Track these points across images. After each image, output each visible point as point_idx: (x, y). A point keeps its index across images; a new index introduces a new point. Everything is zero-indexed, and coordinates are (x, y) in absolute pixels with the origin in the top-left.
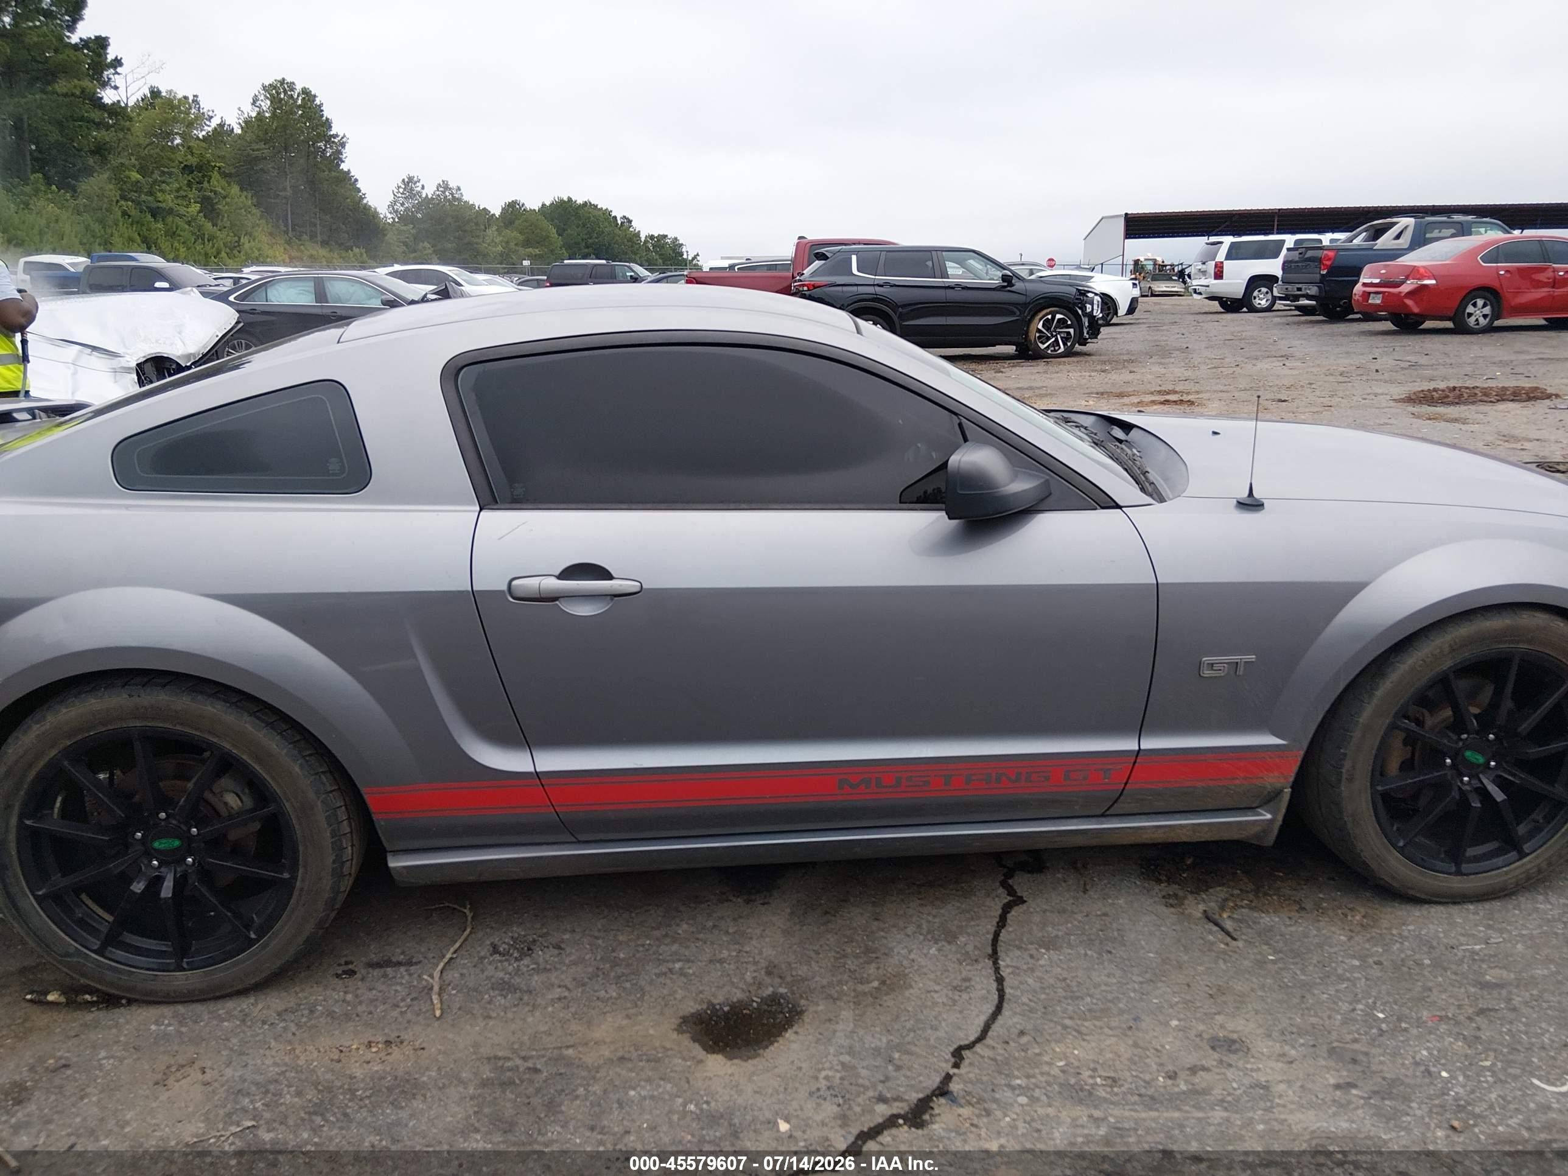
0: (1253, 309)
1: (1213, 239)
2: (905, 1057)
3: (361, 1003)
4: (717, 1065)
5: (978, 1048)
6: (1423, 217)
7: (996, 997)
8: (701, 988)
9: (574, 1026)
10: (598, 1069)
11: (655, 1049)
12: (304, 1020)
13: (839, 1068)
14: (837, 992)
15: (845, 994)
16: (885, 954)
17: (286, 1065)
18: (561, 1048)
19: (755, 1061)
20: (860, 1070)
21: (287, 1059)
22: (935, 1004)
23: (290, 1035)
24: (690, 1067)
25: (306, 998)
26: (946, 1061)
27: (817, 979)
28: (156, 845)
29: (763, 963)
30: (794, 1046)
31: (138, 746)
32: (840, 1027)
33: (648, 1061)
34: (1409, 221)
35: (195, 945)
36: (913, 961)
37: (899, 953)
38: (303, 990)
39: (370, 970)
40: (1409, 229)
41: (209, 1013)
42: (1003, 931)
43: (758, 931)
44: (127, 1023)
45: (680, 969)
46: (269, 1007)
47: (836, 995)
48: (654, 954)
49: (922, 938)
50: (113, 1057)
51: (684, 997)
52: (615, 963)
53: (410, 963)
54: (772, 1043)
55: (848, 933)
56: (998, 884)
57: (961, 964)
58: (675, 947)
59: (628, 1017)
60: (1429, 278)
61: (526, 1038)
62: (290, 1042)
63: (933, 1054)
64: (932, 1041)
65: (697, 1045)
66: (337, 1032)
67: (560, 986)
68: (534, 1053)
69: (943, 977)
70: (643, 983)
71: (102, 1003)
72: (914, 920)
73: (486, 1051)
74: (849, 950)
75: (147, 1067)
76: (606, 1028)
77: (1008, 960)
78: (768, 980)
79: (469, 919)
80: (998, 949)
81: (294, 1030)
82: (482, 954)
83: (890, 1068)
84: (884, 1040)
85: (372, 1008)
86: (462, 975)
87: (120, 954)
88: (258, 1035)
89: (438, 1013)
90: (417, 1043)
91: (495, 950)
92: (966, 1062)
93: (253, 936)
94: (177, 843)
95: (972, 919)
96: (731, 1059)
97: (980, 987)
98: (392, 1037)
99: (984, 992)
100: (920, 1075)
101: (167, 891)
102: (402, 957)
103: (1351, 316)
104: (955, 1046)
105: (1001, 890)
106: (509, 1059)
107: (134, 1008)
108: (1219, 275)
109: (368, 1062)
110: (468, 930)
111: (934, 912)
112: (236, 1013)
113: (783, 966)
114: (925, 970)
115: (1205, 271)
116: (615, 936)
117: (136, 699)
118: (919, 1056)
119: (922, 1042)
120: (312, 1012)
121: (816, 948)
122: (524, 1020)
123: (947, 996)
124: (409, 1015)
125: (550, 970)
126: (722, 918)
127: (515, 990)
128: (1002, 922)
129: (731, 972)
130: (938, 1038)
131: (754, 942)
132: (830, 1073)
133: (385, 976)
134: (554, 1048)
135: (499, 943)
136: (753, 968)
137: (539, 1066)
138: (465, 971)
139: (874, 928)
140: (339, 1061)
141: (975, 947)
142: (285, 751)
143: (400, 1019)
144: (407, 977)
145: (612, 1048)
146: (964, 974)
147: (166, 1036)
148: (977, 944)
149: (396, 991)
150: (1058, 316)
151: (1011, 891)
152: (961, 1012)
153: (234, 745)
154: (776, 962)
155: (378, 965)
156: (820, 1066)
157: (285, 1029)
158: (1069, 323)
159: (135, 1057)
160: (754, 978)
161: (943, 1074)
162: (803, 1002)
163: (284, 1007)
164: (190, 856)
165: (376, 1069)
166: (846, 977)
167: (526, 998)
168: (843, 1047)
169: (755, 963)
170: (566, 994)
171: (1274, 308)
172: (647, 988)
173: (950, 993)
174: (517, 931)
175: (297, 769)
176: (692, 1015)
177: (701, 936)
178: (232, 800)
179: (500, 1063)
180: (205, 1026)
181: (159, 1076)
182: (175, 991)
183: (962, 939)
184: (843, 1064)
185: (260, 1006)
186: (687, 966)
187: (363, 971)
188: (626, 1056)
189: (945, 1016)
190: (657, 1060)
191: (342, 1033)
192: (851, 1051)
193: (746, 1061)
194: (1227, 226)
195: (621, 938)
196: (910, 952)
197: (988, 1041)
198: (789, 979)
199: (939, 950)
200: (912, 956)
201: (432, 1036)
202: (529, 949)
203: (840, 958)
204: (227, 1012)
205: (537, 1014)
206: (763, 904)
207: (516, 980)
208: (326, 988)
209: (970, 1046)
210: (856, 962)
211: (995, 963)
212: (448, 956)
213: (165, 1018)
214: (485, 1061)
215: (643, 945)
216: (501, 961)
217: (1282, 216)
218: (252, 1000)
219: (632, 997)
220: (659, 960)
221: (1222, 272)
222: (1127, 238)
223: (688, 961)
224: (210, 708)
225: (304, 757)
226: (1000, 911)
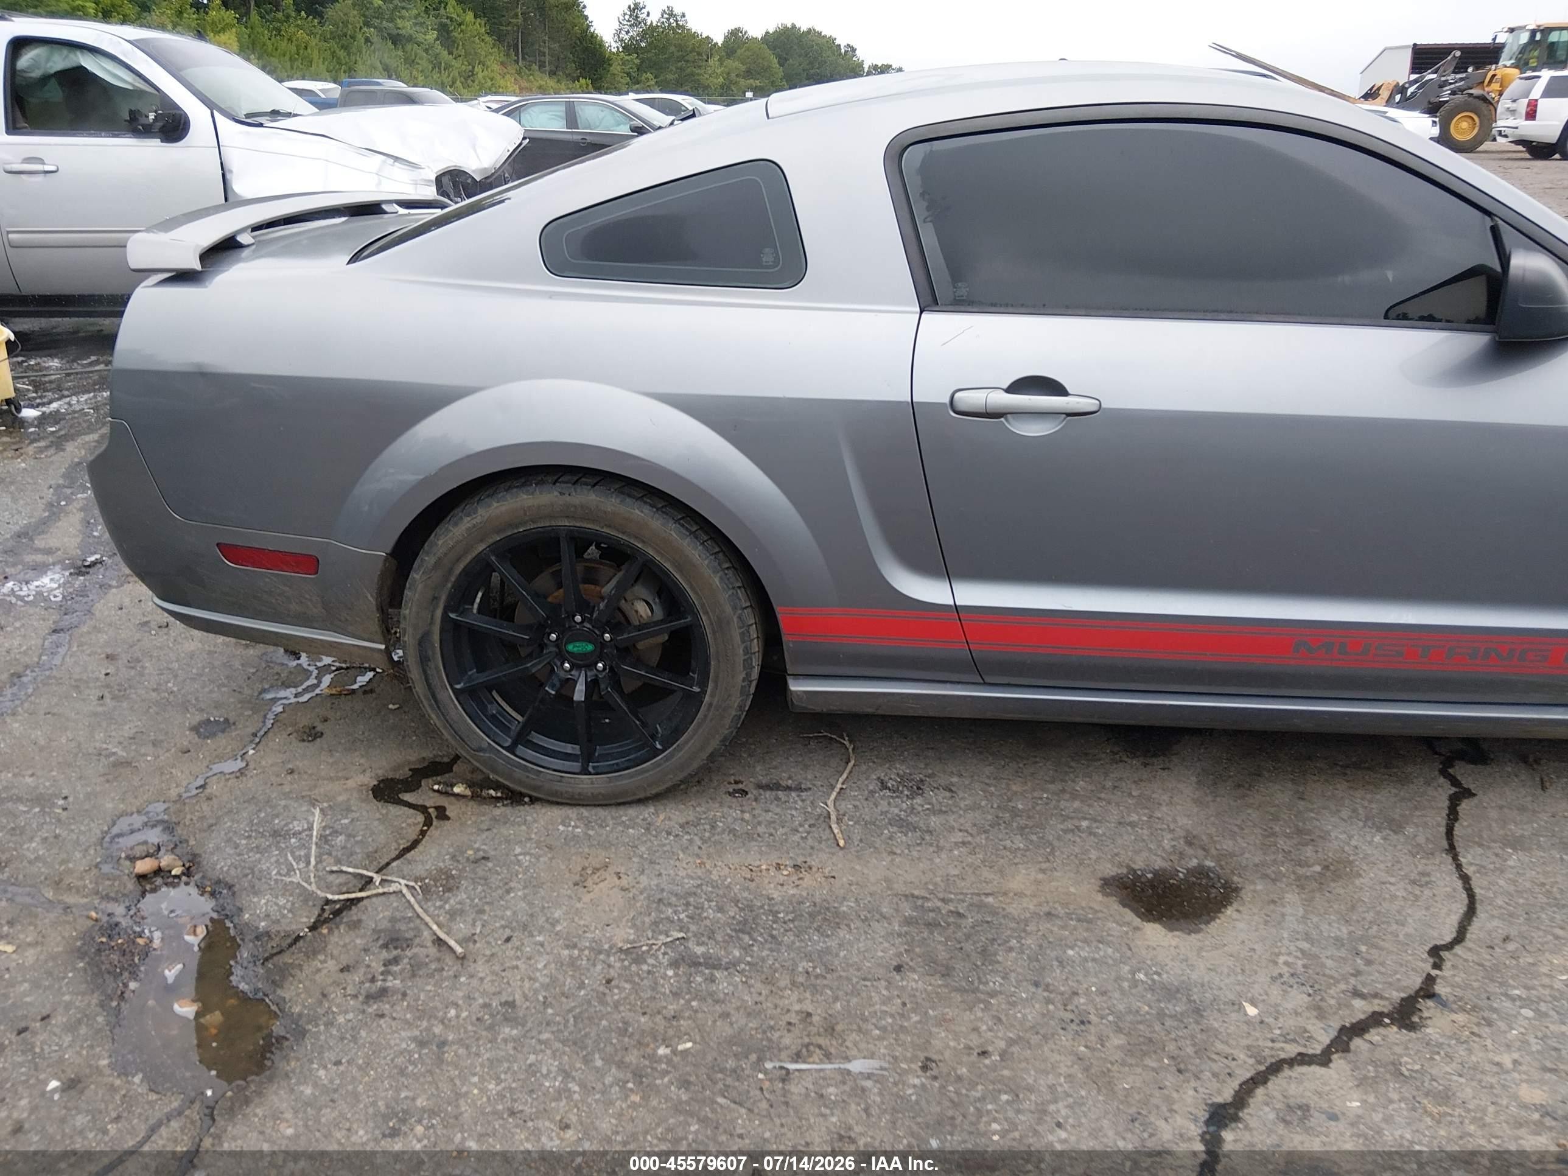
1: (1531, 73)
2: (1373, 951)
3: (759, 823)
4: (1154, 933)
5: (1458, 949)
7: (1465, 896)
8: (1116, 851)
9: (986, 873)
10: (1026, 922)
11: (1083, 908)
12: (707, 834)
13: (1299, 954)
14: (1273, 872)
15: (1284, 876)
16: (1320, 837)
17: (700, 878)
18: (978, 895)
19: (1199, 936)
20: (1324, 960)
21: (699, 872)
22: (1394, 897)
23: (696, 848)
24: (1127, 933)
25: (705, 813)
26: (1422, 960)
27: (1247, 855)
28: (570, 647)
29: (1181, 833)
30: (1241, 925)
31: (564, 546)
32: (1288, 910)
33: (1079, 920)
35: (599, 750)
36: (1356, 847)
37: (1337, 838)
38: (700, 805)
39: (761, 791)
41: (613, 818)
42: (1456, 825)
43: (1166, 797)
44: (535, 821)
45: (1088, 827)
46: (670, 819)
47: (1273, 876)
48: (1055, 808)
49: (1361, 824)
50: (529, 854)
51: (1099, 858)
52: (1015, 813)
53: (799, 789)
54: (1213, 919)
55: (1272, 810)
56: (1437, 773)
57: (1414, 857)
58: (1077, 804)
59: (1043, 871)
61: (938, 879)
62: (698, 856)
63: (1406, 952)
64: (1401, 937)
65: (1127, 910)
66: (742, 851)
67: (960, 830)
68: (952, 896)
69: (1395, 868)
70: (1051, 838)
71: (506, 799)
72: (1347, 802)
73: (899, 887)
74: (1277, 829)
75: (563, 867)
76: (1021, 879)
77: (1469, 857)
78: (1190, 851)
79: (850, 750)
80: (1456, 844)
81: (699, 843)
82: (871, 788)
83: (1359, 961)
84: (1344, 930)
85: (772, 831)
86: (855, 806)
87: (530, 753)
88: (664, 845)
89: (842, 843)
90: (826, 871)
91: (884, 786)
92: (1447, 965)
93: (659, 746)
94: (590, 647)
95: (1416, 808)
96: (1171, 930)
97: (1442, 884)
98: (799, 860)
99: (1448, 889)
100: (1396, 973)
101: (579, 694)
102: (790, 782)
104: (1431, 946)
105: (1442, 780)
106: (927, 899)
107: (537, 806)
109: (782, 885)
110: (853, 762)
111: (1369, 796)
112: (639, 821)
113: (1204, 838)
114: (1372, 859)
115: (1515, 110)
116: (1008, 785)
117: (567, 498)
118: (1390, 952)
119: (1389, 936)
120: (713, 827)
121: (1238, 822)
122: (931, 860)
123: (1405, 889)
124: (810, 841)
125: (946, 812)
126: (1121, 779)
127: (915, 828)
128: (1453, 815)
129: (1145, 837)
130: (1407, 935)
131: (1164, 809)
132: (1290, 960)
133: (778, 799)
134: (972, 894)
135: (887, 778)
136: (1169, 836)
137: (961, 911)
138: (858, 803)
139: (1301, 809)
140: (752, 880)
141: (1427, 839)
142: (706, 562)
143: (803, 845)
144: (800, 803)
145: (1035, 901)
146: (1420, 868)
147: (575, 837)
148: (1429, 836)
149: (793, 816)
151: (1455, 782)
152: (1427, 909)
153: (658, 552)
154: (1195, 833)
155: (767, 787)
156: (1277, 950)
157: (691, 841)
159: (550, 855)
160: (1174, 846)
161: (1424, 975)
162: (1236, 879)
163: (684, 820)
164: (600, 660)
165: (791, 892)
166: (1280, 857)
167: (927, 838)
168: (1298, 933)
169: (1172, 831)
170: (970, 839)
172: (1056, 843)
173: (1409, 887)
174: (902, 768)
175: (717, 581)
176: (1113, 878)
177: (1103, 795)
178: (642, 609)
179: (920, 902)
180: (611, 831)
181: (577, 878)
182: (580, 794)
183: (1410, 830)
184: (1302, 951)
185: (662, 817)
186: (1094, 825)
187: (755, 792)
188: (1053, 912)
189: (1409, 911)
190: (1090, 921)
191: (748, 851)
192: (1308, 938)
193: (1189, 934)
195: (1014, 788)
196: (1351, 837)
197: (1468, 943)
198: (1214, 852)
199: (1385, 839)
200: (1354, 843)
201: (840, 866)
202: (919, 788)
203: (1269, 836)
204: (630, 820)
205: (944, 856)
206: (1163, 769)
207: (913, 819)
208: (721, 804)
209: (1449, 947)
210: (1289, 843)
211: (1455, 858)
212: (839, 786)
213: (571, 819)
214: (903, 899)
215: (1041, 799)
216: (892, 797)
218: (652, 810)
219: (1042, 851)
220: (1062, 815)
221: (1535, 112)
223: (1096, 821)
224: (637, 511)
225: (723, 570)
226: (1447, 803)
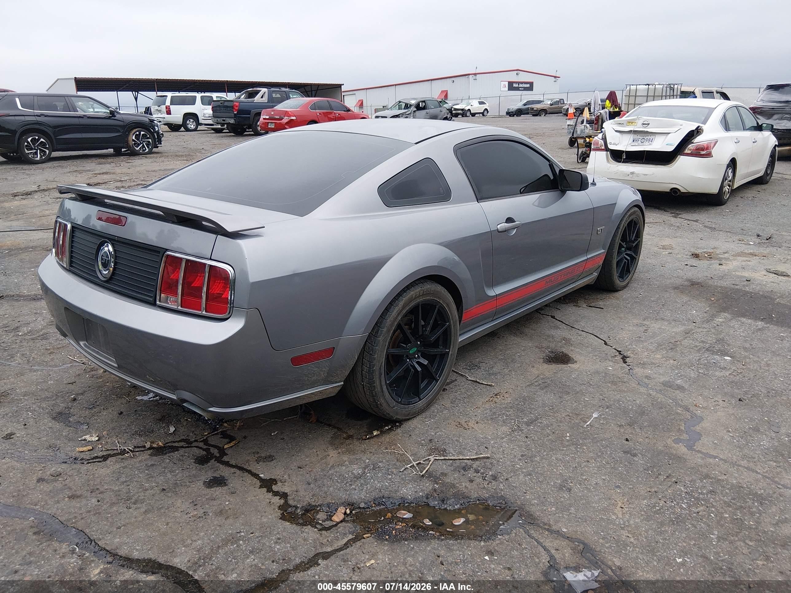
0: (187, 130)
1: (160, 93)
3: (465, 392)
6: (270, 89)
7: (589, 334)
9: (527, 374)
10: (556, 376)
12: (462, 402)
17: (486, 410)
21: (482, 409)
22: (582, 340)
23: (467, 406)
24: (571, 368)
30: (578, 357)
32: (577, 350)
34: (264, 90)
36: (560, 334)
39: (448, 386)
40: (266, 93)
42: (564, 322)
48: (508, 354)
51: (534, 360)
53: (454, 381)
54: (573, 358)
56: (541, 315)
57: (570, 331)
59: (533, 367)
60: (293, 116)
61: (524, 380)
62: (472, 407)
65: (560, 365)
67: (504, 369)
68: (535, 380)
69: (572, 335)
73: (522, 385)
76: (534, 371)
80: (571, 326)
81: (465, 404)
82: (467, 371)
85: (472, 392)
90: (502, 392)
96: (573, 364)
98: (492, 394)
102: (449, 380)
103: (246, 133)
104: (604, 344)
105: (544, 316)
108: (169, 112)
109: (504, 399)
114: (566, 335)
115: (161, 110)
120: (459, 399)
122: (513, 378)
123: (581, 337)
124: (483, 389)
125: (493, 367)
128: (560, 321)
132: (595, 357)
133: (455, 385)
135: (465, 368)
138: (473, 376)
140: (496, 403)
143: (484, 391)
144: (462, 383)
145: (547, 372)
150: (142, 133)
151: (547, 315)
155: (447, 384)
157: (462, 405)
158: (148, 136)
161: (613, 349)
163: (449, 402)
165: (509, 399)
167: (502, 374)
168: (586, 353)
169: (532, 347)
170: (509, 369)
171: (198, 129)
172: (523, 361)
176: (544, 361)
189: (589, 340)
190: (562, 370)
194: (127, 87)
199: (561, 330)
201: (501, 389)
202: (476, 366)
203: (546, 340)
207: (491, 372)
211: (575, 328)
216: (476, 370)
217: (158, 83)
221: (170, 111)
222: (78, 91)
226: (554, 319)
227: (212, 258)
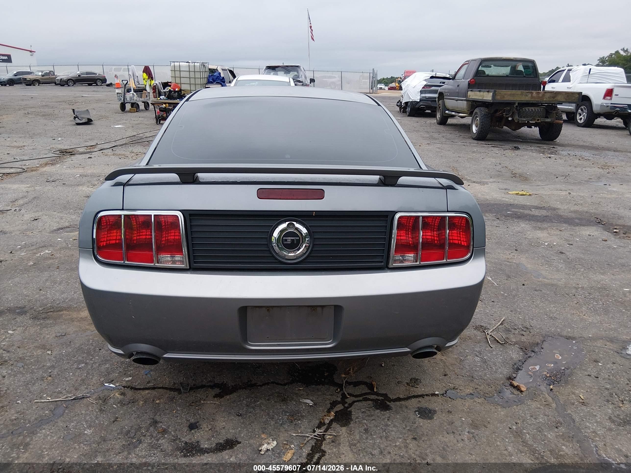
227: (449, 210)
